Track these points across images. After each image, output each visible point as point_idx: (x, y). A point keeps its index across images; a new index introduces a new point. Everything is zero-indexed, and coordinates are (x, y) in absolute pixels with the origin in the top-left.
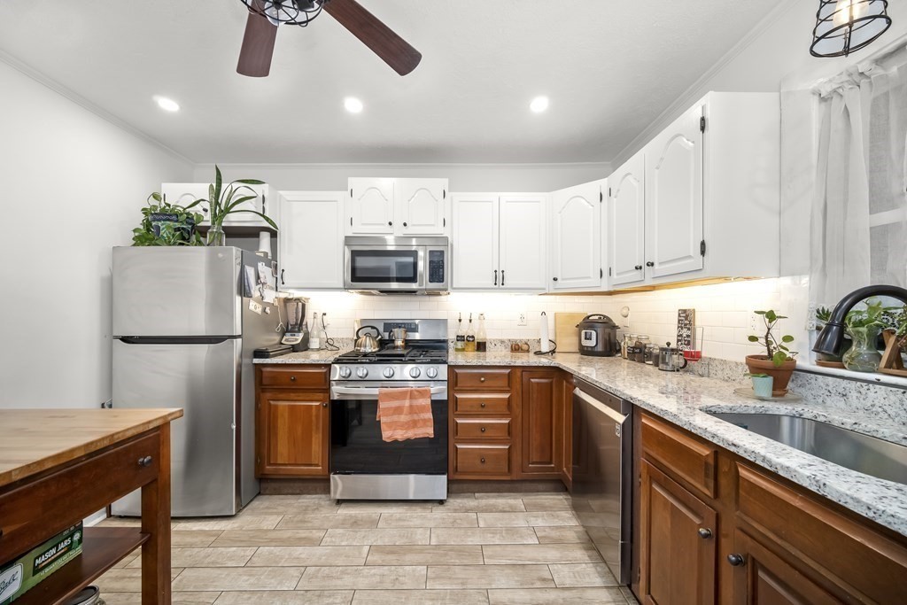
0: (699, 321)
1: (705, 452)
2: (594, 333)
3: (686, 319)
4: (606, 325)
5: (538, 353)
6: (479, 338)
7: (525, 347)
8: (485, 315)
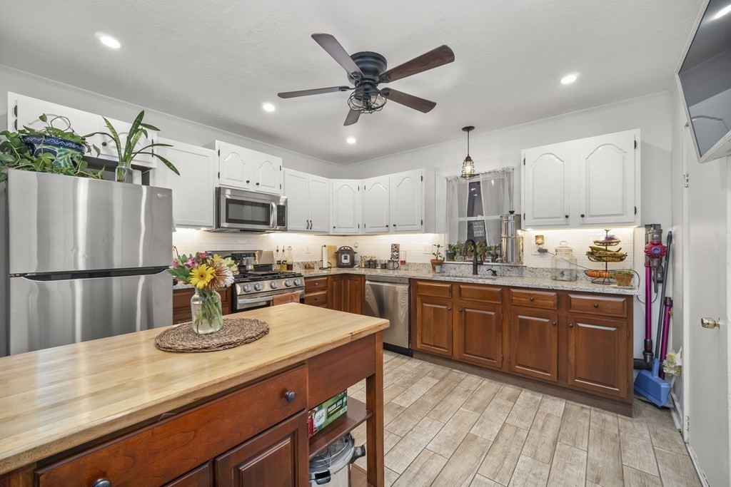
0: (401, 249)
1: (448, 286)
2: (348, 256)
3: (395, 248)
4: (350, 252)
5: (322, 268)
6: (289, 262)
7: (312, 266)
8: (292, 247)
